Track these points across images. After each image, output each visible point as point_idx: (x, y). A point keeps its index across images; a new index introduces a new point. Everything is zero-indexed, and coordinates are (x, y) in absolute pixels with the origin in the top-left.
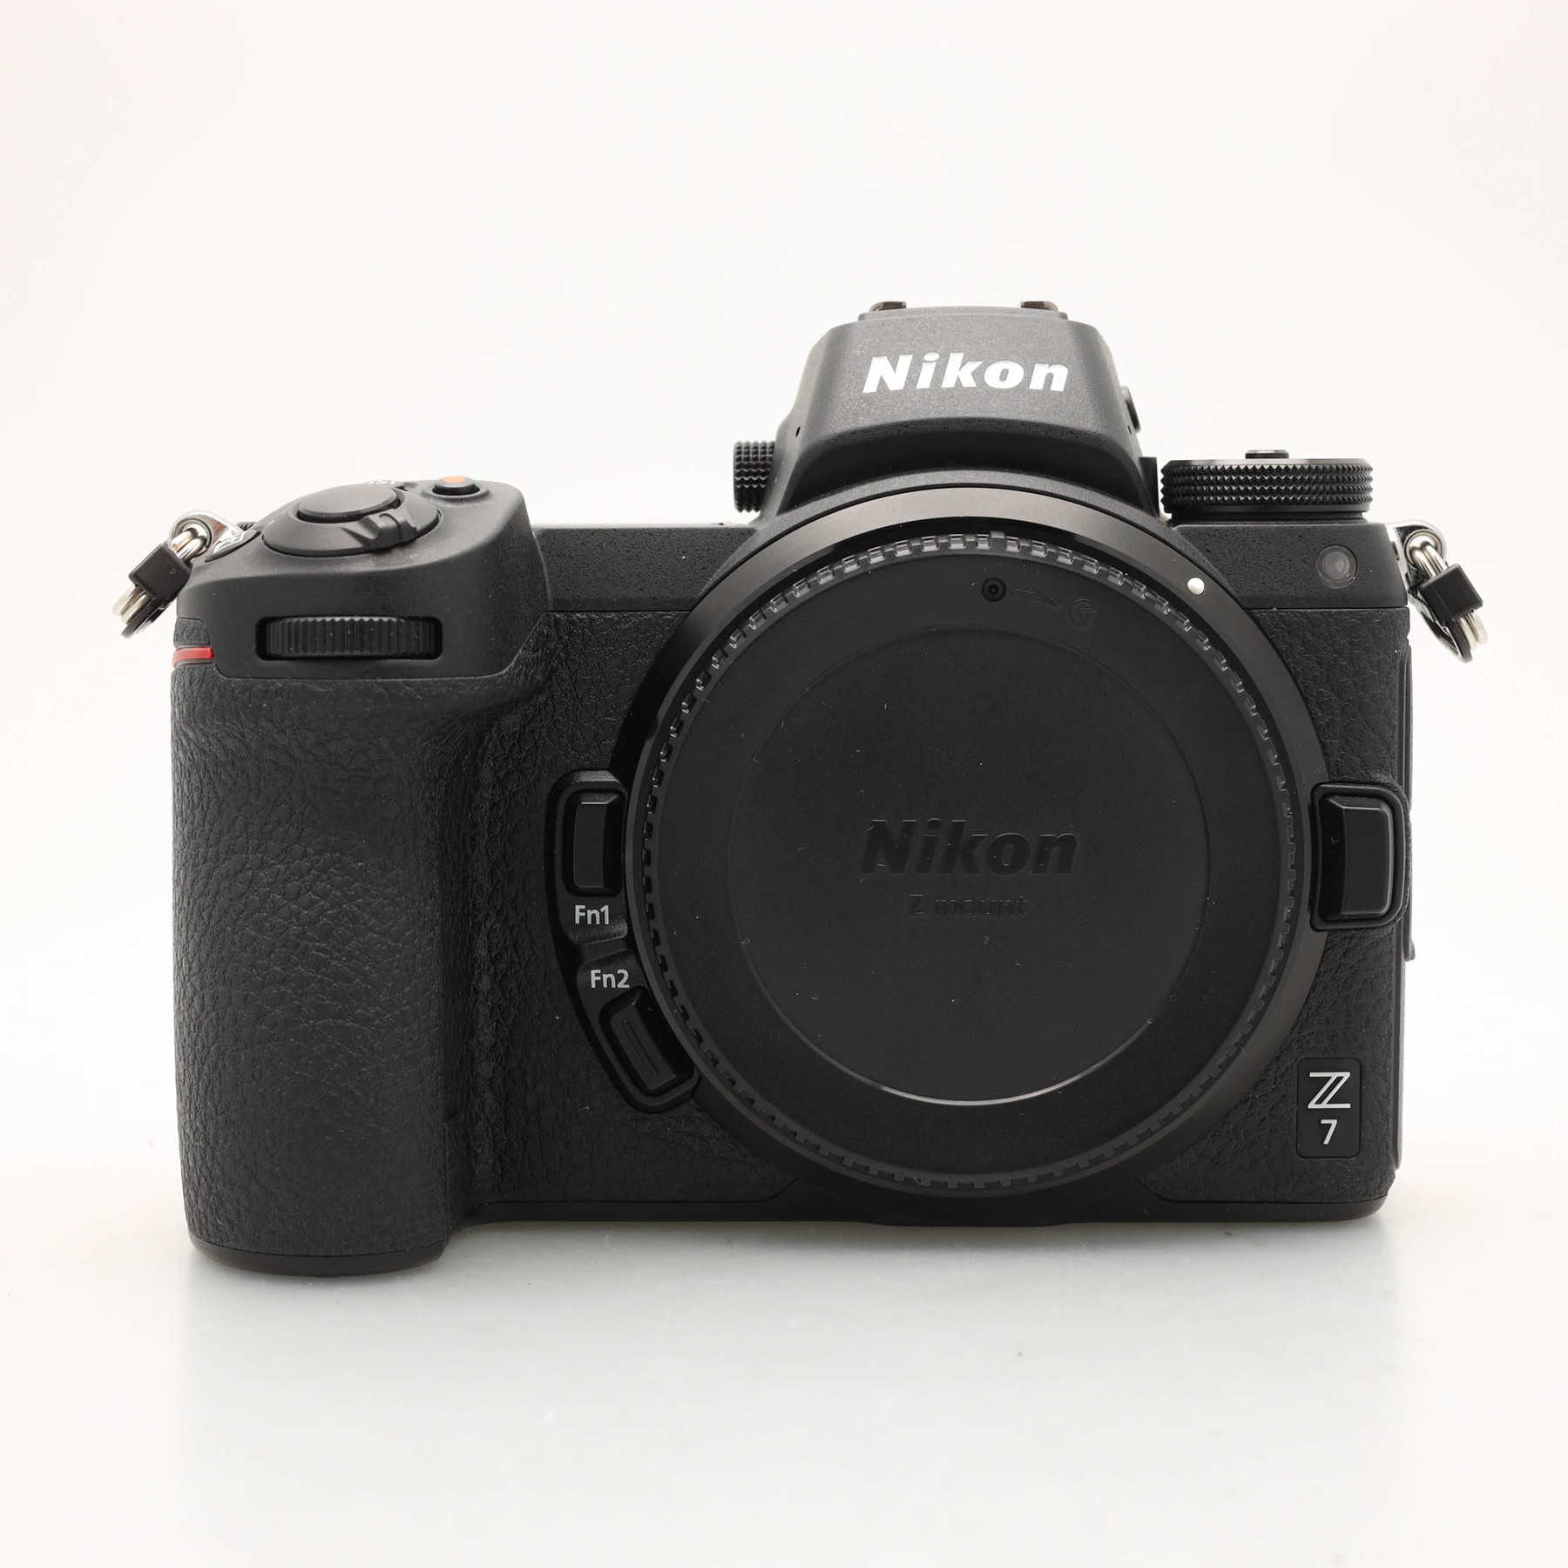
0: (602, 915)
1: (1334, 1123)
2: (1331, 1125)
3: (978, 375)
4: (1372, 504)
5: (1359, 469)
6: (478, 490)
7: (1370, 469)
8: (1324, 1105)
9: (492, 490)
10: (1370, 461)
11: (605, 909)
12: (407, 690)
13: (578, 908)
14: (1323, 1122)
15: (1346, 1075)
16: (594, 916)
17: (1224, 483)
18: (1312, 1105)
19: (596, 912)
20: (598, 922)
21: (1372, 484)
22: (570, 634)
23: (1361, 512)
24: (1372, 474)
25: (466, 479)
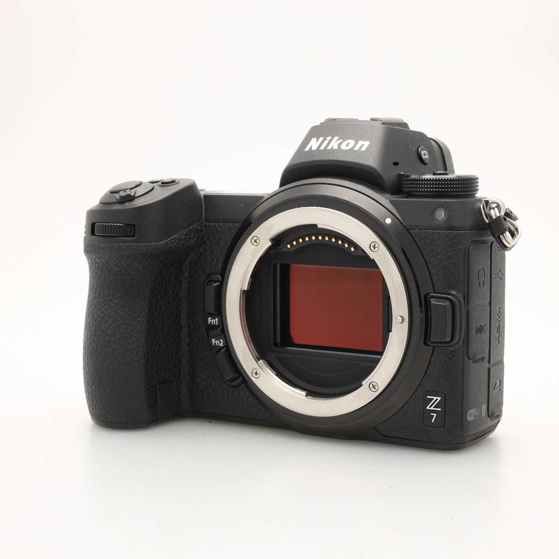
0: (216, 321)
1: (435, 415)
2: (434, 416)
3: (339, 145)
4: (478, 192)
5: (472, 179)
6: (175, 181)
7: (478, 179)
8: (432, 408)
9: (180, 181)
10: (478, 176)
11: (217, 319)
12: (123, 247)
13: (209, 318)
14: (432, 414)
15: (439, 398)
16: (213, 322)
17: (422, 184)
18: (428, 408)
19: (214, 320)
20: (214, 324)
21: (479, 184)
22: (210, 230)
23: (475, 194)
24: (479, 180)
25: (171, 179)
